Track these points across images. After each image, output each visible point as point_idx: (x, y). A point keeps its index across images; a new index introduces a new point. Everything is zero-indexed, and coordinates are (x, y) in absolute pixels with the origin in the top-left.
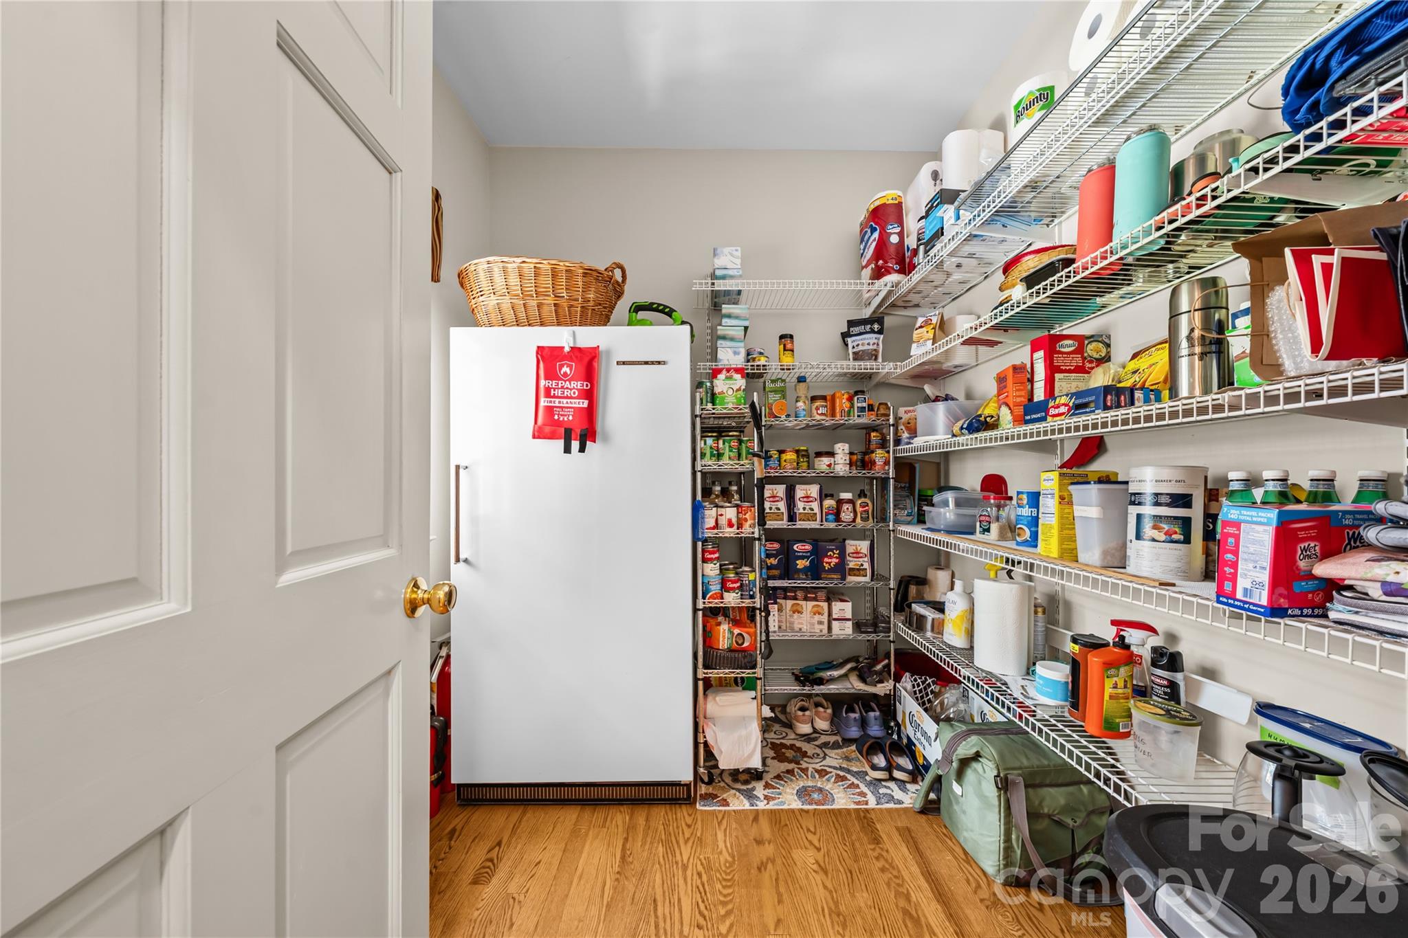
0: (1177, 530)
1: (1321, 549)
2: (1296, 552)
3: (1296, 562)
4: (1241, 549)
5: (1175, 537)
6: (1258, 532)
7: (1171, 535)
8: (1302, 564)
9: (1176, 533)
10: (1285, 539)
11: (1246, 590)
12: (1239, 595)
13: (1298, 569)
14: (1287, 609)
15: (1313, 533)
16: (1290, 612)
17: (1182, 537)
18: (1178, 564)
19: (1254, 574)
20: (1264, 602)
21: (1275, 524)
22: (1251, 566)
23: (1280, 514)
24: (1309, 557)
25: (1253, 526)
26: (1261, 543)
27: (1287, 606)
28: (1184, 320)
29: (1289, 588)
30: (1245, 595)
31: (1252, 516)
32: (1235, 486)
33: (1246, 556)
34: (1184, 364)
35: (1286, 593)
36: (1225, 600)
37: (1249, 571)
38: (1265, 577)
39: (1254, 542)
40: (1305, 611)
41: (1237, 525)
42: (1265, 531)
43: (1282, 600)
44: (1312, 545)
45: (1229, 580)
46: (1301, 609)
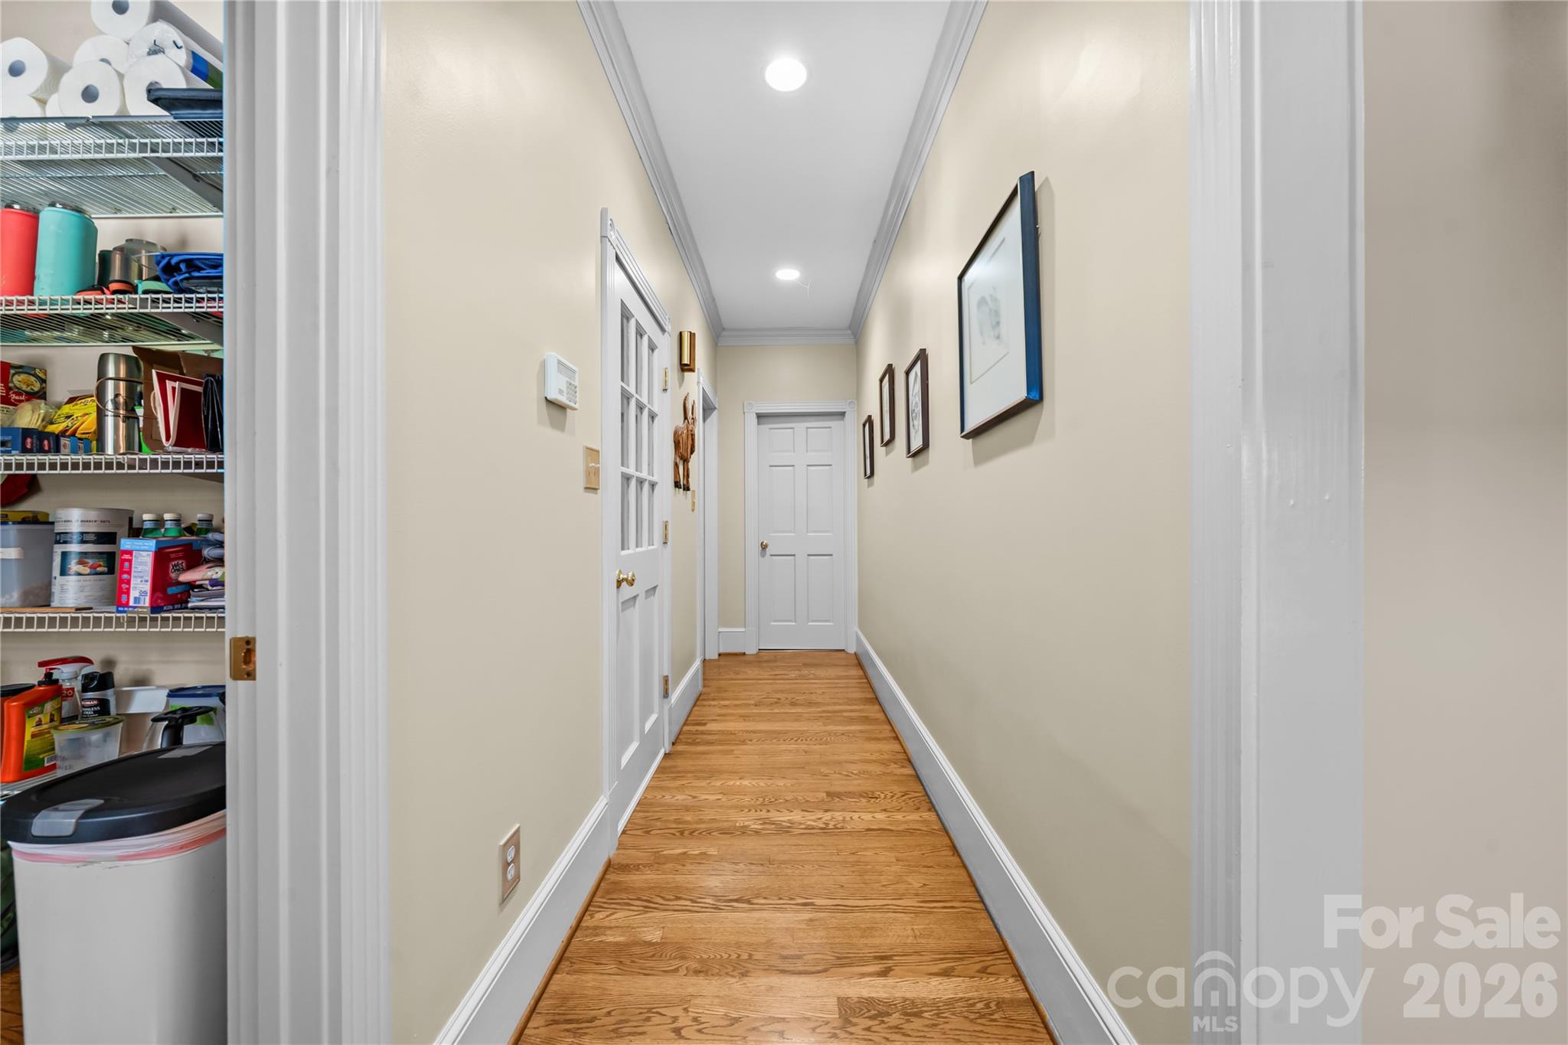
0: (101, 563)
1: (186, 565)
2: (169, 567)
3: (168, 574)
4: (133, 569)
5: (99, 569)
6: (144, 556)
7: (96, 568)
8: (173, 575)
9: (100, 566)
10: (161, 559)
11: (135, 598)
12: (131, 603)
13: (170, 578)
14: (163, 607)
15: (181, 554)
16: (165, 608)
17: (106, 569)
18: (100, 594)
19: (141, 586)
20: (147, 604)
21: (154, 549)
22: (139, 580)
23: (157, 542)
24: (178, 570)
25: (141, 552)
26: (144, 563)
27: (162, 605)
28: (110, 384)
29: (164, 592)
30: (135, 603)
31: (139, 546)
32: (147, 525)
33: (136, 574)
34: (110, 421)
35: (162, 596)
36: (122, 609)
37: (138, 584)
38: (147, 587)
39: (141, 563)
40: (176, 606)
41: (130, 553)
42: (148, 555)
43: (159, 601)
44: (180, 562)
45: (125, 593)
46: (173, 605)
